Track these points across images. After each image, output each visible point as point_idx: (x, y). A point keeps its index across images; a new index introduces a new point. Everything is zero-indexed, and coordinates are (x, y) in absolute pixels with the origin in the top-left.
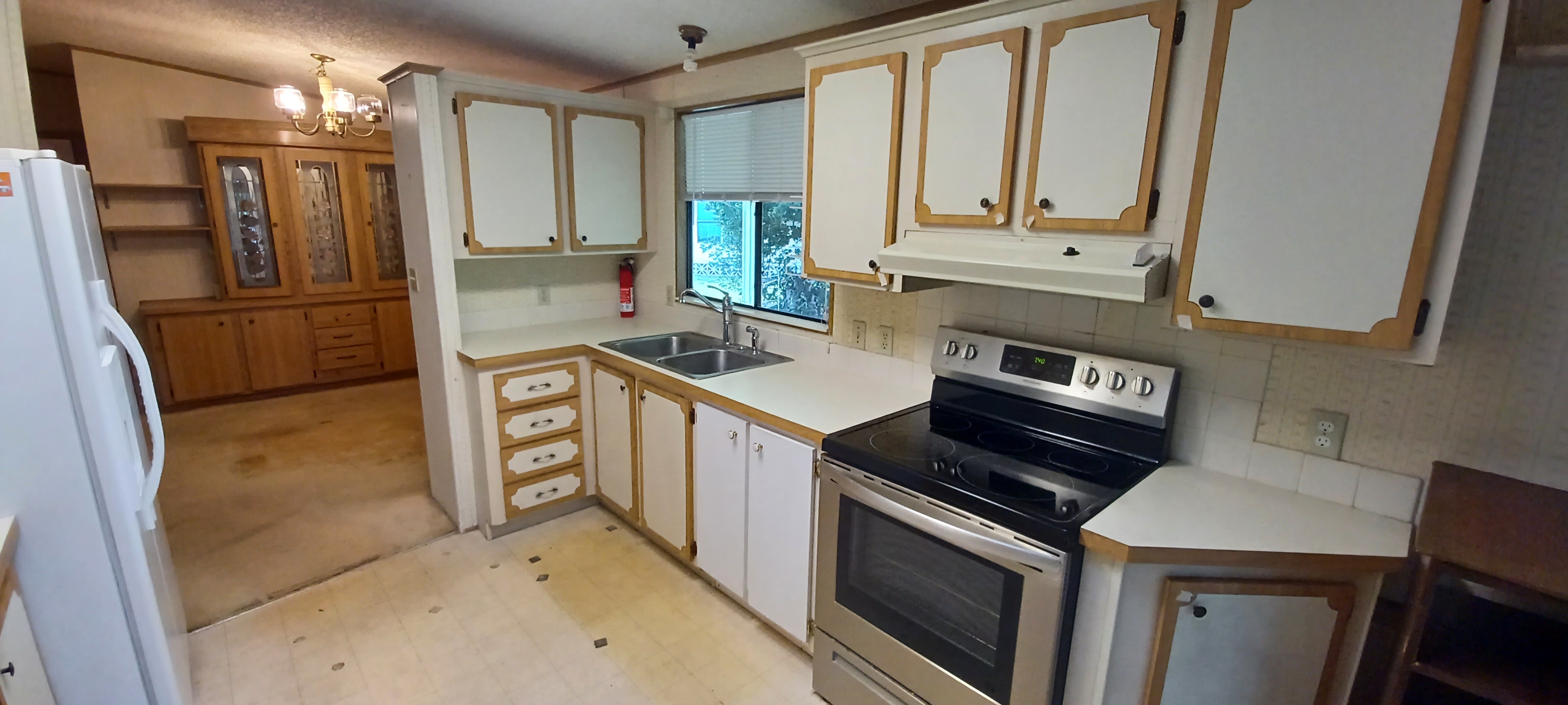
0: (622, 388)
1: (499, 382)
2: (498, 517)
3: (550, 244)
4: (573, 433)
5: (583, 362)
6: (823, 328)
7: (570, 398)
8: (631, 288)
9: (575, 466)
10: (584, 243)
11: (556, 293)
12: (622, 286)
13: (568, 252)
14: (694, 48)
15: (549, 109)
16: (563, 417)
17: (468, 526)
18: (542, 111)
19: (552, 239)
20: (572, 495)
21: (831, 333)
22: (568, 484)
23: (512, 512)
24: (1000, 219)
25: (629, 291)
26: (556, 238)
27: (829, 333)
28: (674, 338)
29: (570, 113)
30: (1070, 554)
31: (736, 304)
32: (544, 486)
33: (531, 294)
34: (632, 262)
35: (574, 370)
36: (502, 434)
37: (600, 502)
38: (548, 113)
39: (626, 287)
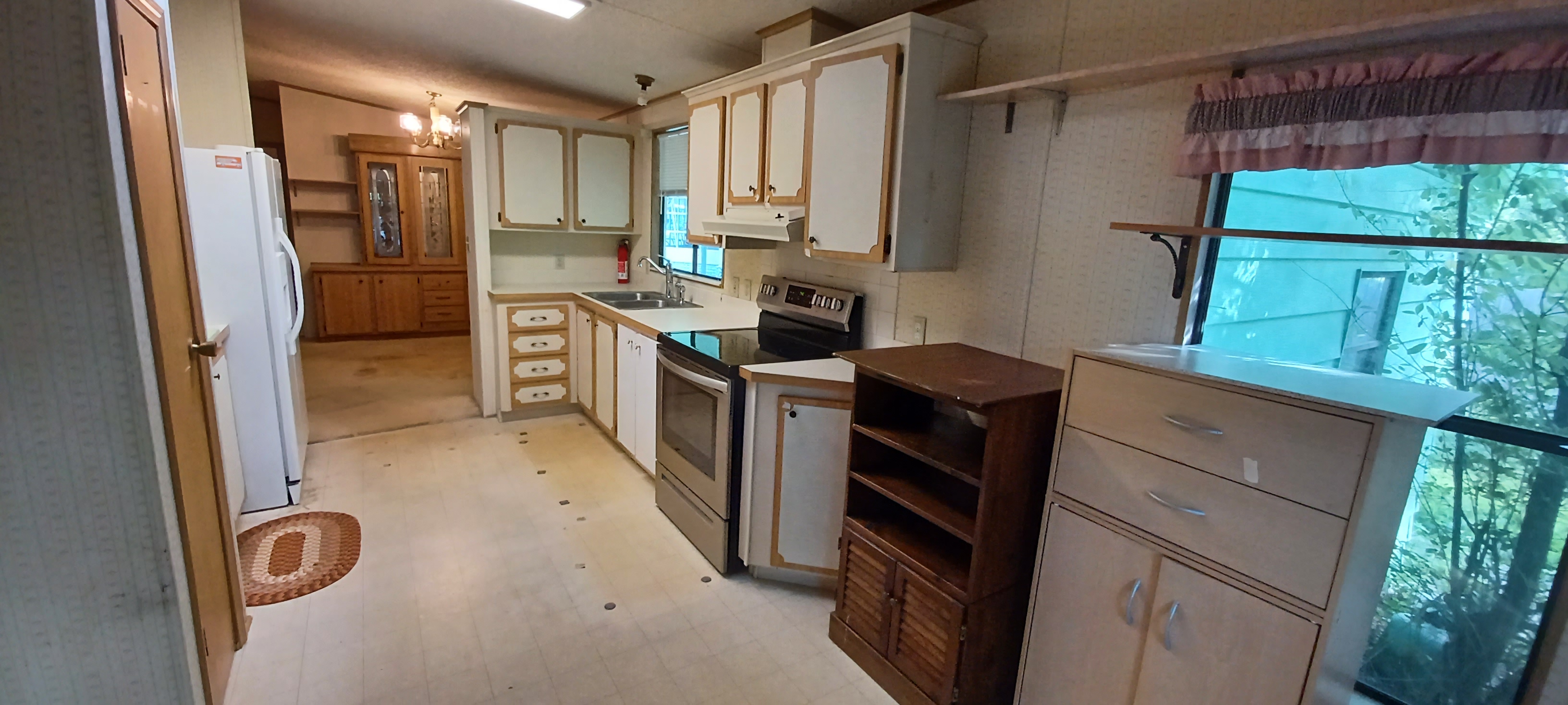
0: (588, 321)
1: (511, 312)
2: (507, 407)
3: (558, 223)
4: (562, 354)
5: (571, 305)
6: (718, 283)
7: (561, 329)
8: (626, 262)
9: (563, 379)
10: (584, 225)
11: (570, 262)
12: (619, 260)
13: (572, 230)
14: (645, 89)
15: (561, 130)
16: (555, 342)
17: (489, 414)
18: (557, 132)
19: (559, 220)
20: (558, 401)
21: (723, 287)
22: (557, 392)
23: (515, 403)
24: (758, 197)
25: (624, 264)
26: (562, 219)
27: (721, 287)
28: (638, 295)
29: (577, 133)
30: (733, 380)
31: (675, 270)
32: (540, 389)
33: (551, 261)
34: (627, 242)
35: (565, 311)
36: (511, 348)
37: (579, 409)
38: (560, 133)
39: (623, 261)
